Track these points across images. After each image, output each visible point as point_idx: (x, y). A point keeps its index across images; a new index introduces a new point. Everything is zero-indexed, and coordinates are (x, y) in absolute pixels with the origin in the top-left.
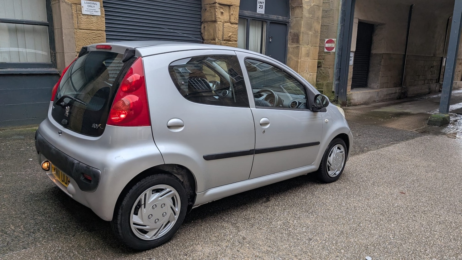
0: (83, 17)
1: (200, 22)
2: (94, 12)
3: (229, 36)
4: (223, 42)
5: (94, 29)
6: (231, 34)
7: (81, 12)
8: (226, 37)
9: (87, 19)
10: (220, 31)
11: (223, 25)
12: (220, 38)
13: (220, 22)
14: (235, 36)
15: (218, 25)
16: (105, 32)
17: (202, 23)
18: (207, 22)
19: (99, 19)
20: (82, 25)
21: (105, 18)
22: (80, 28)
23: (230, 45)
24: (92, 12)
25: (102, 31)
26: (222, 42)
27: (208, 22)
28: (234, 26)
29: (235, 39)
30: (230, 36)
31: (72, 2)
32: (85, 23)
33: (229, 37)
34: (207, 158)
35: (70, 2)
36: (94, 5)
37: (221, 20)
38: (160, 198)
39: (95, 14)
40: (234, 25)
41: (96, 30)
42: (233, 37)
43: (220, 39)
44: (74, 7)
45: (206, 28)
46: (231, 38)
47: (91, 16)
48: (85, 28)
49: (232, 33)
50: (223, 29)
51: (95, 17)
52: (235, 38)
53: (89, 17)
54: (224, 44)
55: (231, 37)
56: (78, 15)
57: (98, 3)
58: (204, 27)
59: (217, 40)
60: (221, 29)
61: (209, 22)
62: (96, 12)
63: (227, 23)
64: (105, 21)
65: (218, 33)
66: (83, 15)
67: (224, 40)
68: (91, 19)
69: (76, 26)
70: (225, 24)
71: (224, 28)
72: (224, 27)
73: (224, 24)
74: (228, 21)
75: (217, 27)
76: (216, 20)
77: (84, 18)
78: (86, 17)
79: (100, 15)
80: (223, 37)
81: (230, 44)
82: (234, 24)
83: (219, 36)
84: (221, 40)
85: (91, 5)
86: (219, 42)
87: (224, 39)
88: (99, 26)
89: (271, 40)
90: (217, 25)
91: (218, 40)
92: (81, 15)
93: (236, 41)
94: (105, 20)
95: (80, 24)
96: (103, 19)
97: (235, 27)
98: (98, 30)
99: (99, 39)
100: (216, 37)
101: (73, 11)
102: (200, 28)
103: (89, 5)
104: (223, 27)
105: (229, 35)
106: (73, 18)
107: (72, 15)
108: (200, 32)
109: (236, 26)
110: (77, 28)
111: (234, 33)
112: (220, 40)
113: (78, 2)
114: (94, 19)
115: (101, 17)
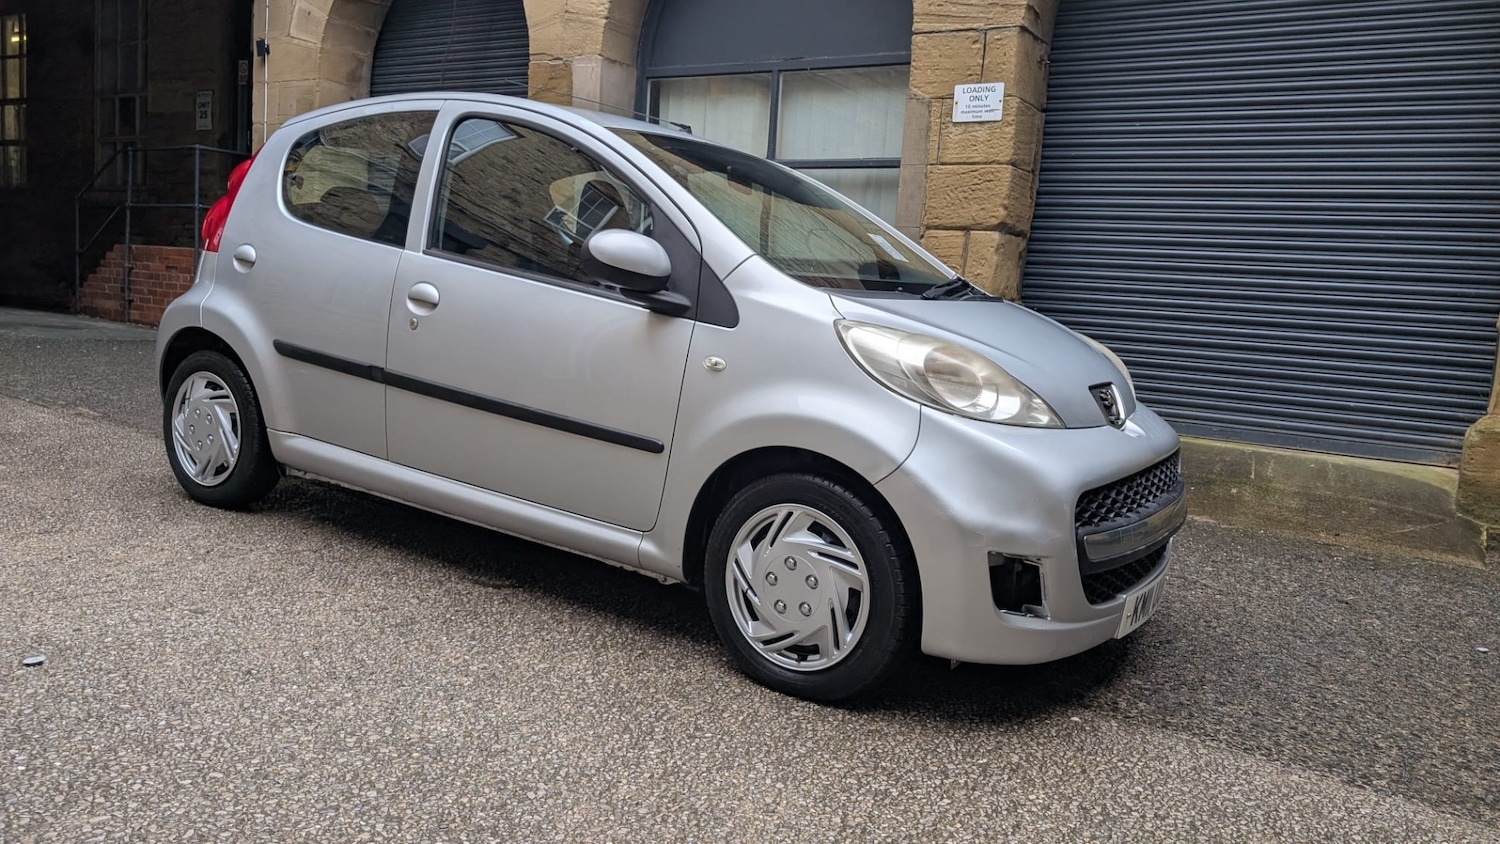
0: (953, 129)
2: (983, 114)
5: (976, 160)
7: (951, 116)
9: (965, 136)
16: (1010, 166)
19: (998, 130)
20: (948, 152)
21: (1014, 127)
22: (943, 160)
24: (979, 114)
25: (999, 163)
31: (932, 95)
32: (957, 146)
35: (927, 96)
36: (987, 93)
39: (986, 117)
41: (985, 163)
44: (936, 106)
47: (977, 125)
48: (953, 161)
51: (988, 125)
53: (970, 129)
56: (943, 126)
57: (1000, 87)
62: (990, 111)
64: (1012, 136)
66: (955, 124)
68: (974, 134)
69: (933, 158)
77: (957, 133)
78: (960, 129)
79: (1000, 119)
85: (978, 94)
88: (992, 150)
92: (951, 125)
94: (1013, 131)
95: (943, 149)
96: (1007, 130)
98: (990, 163)
99: (988, 188)
101: (932, 119)
103: (975, 94)
106: (928, 137)
107: (929, 129)
110: (935, 162)
113: (948, 92)
114: (982, 133)
115: (1004, 122)
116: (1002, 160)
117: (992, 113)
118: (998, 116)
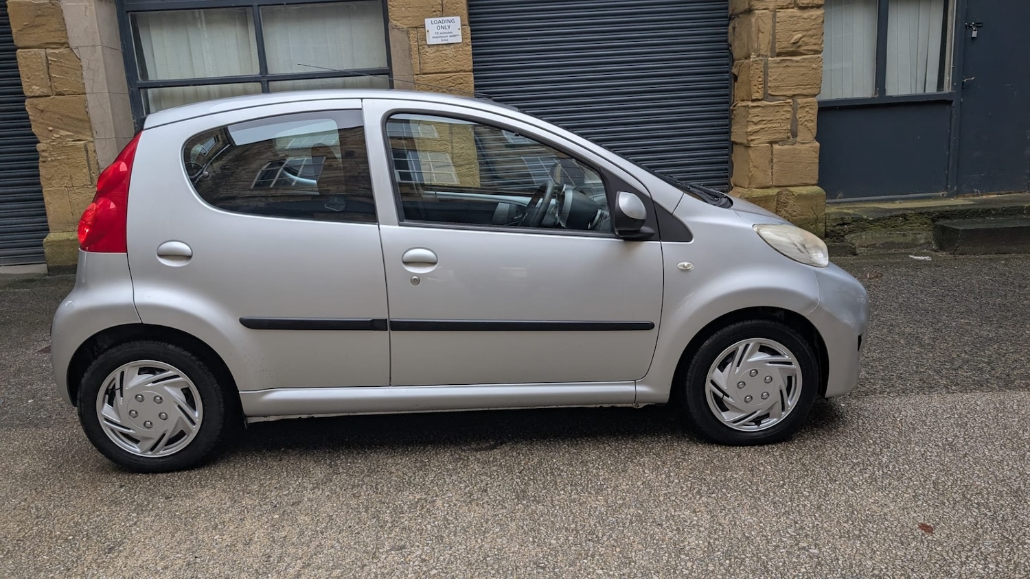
0: (428, 50)
1: (726, 17)
2: (449, 38)
3: (792, 41)
4: (775, 58)
5: (449, 70)
6: (800, 35)
7: (426, 40)
8: (782, 45)
9: (438, 54)
10: (762, 33)
11: (774, 16)
12: (765, 48)
13: (764, 9)
14: (813, 41)
15: (756, 20)
16: (472, 73)
17: (730, 19)
18: (737, 15)
19: (461, 49)
20: (427, 65)
21: (471, 46)
22: (424, 71)
23: (797, 64)
24: (446, 38)
25: (465, 71)
26: (770, 59)
27: (740, 16)
28: (813, 13)
29: (816, 48)
30: (797, 42)
31: (408, 26)
32: (433, 61)
33: (794, 43)
34: (249, 324)
35: (405, 27)
36: (449, 24)
37: (766, 4)
38: (151, 385)
39: (451, 40)
40: (812, 10)
41: (455, 72)
42: (807, 44)
43: (765, 54)
44: (413, 33)
45: (737, 30)
46: (800, 46)
47: (445, 46)
48: (433, 71)
49: (805, 33)
50: (774, 28)
51: (452, 46)
52: (815, 44)
53: (441, 49)
54: (776, 65)
55: (800, 44)
56: (421, 48)
57: (457, 19)
58: (734, 28)
59: (753, 56)
60: (767, 26)
61: (741, 13)
62: (453, 36)
63: (787, 8)
64: (470, 53)
65: (755, 39)
66: (429, 46)
67: (779, 55)
68: (444, 52)
69: (417, 70)
70: (781, 14)
71: (777, 24)
72: (777, 20)
73: (778, 14)
74: (790, 3)
75: (753, 24)
76: (753, 6)
77: (432, 52)
78: (434, 49)
79: (461, 41)
80: (773, 47)
81: (797, 62)
82: (812, 7)
83: (759, 45)
84: (766, 56)
85: (442, 25)
86: (759, 62)
87: (777, 51)
88: (458, 63)
89: (974, 34)
90: (753, 20)
91: (758, 56)
92: (426, 46)
93: (816, 52)
94: (471, 49)
95: (424, 63)
96: (467, 48)
97: (812, 15)
98: (458, 72)
99: (460, 89)
100: (751, 50)
101: (411, 43)
102: (726, 33)
103: (440, 25)
104: (774, 22)
105: (794, 38)
106: (410, 55)
107: (410, 50)
108: (726, 41)
109: (819, 12)
110: (419, 73)
111: (810, 33)
112: (763, 56)
113: (420, 24)
114: (449, 52)
115: (463, 44)
116: (467, 69)
117: (454, 38)
118: (459, 39)
